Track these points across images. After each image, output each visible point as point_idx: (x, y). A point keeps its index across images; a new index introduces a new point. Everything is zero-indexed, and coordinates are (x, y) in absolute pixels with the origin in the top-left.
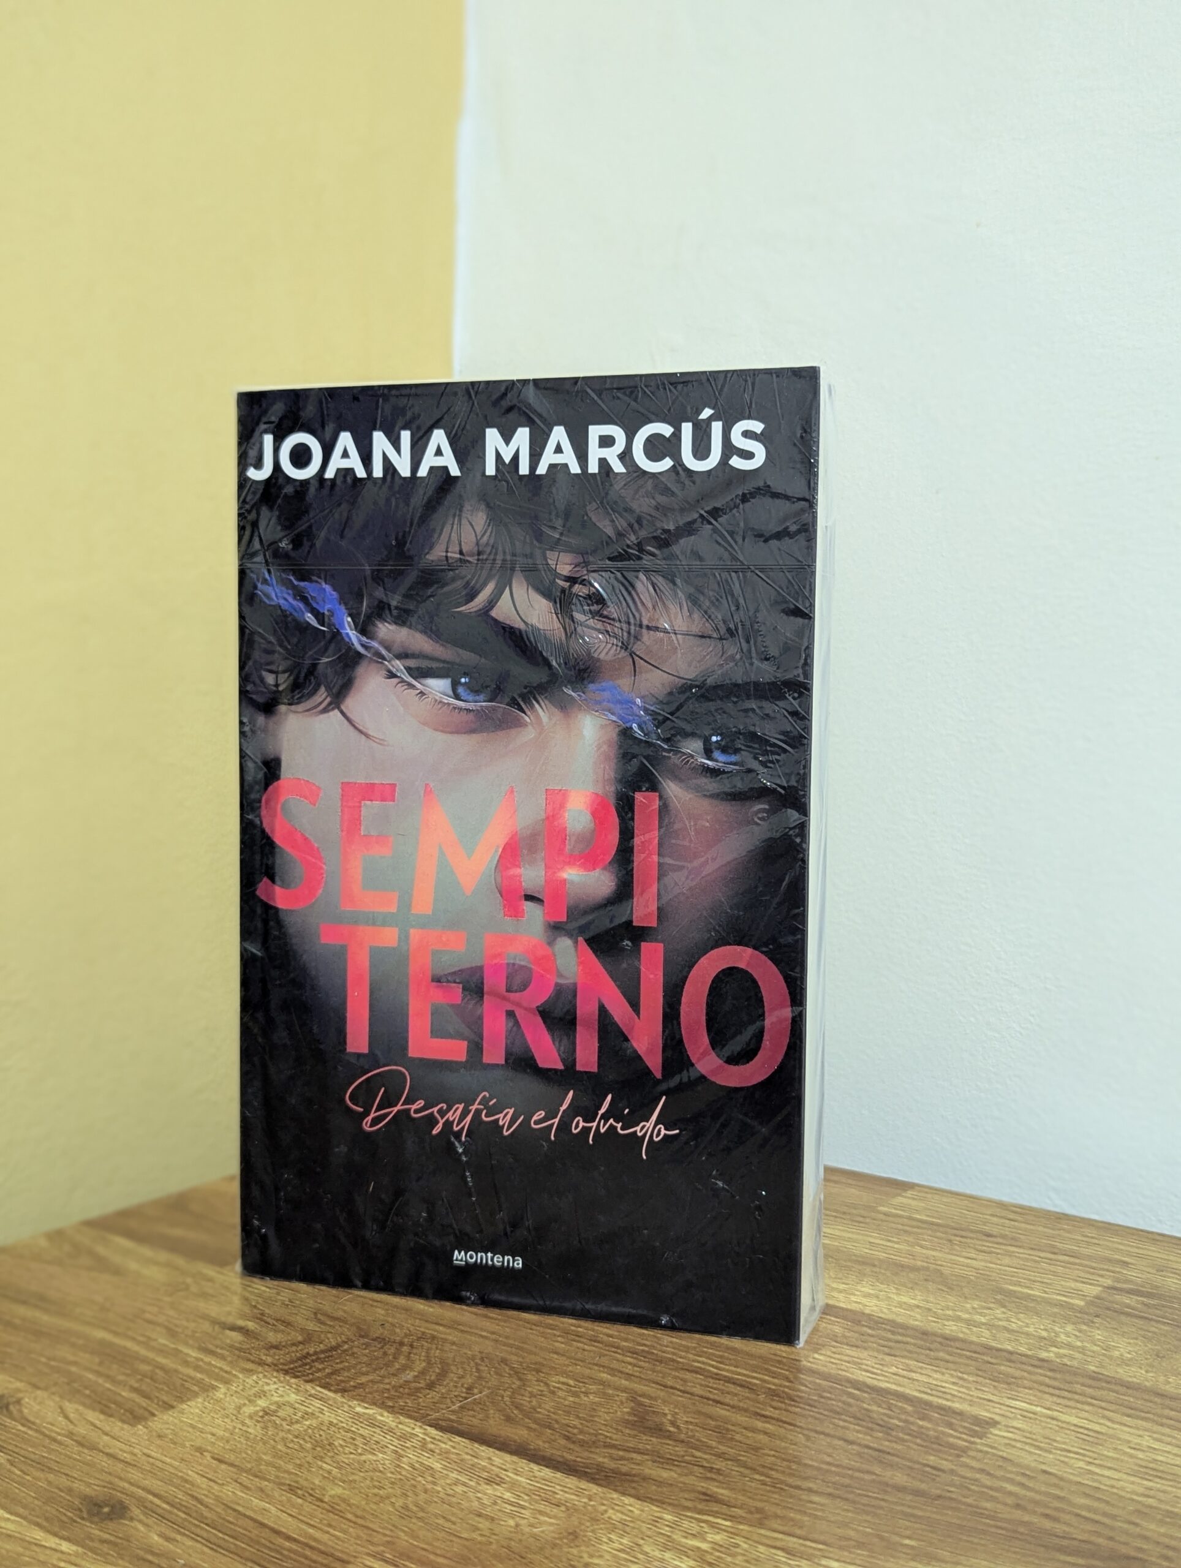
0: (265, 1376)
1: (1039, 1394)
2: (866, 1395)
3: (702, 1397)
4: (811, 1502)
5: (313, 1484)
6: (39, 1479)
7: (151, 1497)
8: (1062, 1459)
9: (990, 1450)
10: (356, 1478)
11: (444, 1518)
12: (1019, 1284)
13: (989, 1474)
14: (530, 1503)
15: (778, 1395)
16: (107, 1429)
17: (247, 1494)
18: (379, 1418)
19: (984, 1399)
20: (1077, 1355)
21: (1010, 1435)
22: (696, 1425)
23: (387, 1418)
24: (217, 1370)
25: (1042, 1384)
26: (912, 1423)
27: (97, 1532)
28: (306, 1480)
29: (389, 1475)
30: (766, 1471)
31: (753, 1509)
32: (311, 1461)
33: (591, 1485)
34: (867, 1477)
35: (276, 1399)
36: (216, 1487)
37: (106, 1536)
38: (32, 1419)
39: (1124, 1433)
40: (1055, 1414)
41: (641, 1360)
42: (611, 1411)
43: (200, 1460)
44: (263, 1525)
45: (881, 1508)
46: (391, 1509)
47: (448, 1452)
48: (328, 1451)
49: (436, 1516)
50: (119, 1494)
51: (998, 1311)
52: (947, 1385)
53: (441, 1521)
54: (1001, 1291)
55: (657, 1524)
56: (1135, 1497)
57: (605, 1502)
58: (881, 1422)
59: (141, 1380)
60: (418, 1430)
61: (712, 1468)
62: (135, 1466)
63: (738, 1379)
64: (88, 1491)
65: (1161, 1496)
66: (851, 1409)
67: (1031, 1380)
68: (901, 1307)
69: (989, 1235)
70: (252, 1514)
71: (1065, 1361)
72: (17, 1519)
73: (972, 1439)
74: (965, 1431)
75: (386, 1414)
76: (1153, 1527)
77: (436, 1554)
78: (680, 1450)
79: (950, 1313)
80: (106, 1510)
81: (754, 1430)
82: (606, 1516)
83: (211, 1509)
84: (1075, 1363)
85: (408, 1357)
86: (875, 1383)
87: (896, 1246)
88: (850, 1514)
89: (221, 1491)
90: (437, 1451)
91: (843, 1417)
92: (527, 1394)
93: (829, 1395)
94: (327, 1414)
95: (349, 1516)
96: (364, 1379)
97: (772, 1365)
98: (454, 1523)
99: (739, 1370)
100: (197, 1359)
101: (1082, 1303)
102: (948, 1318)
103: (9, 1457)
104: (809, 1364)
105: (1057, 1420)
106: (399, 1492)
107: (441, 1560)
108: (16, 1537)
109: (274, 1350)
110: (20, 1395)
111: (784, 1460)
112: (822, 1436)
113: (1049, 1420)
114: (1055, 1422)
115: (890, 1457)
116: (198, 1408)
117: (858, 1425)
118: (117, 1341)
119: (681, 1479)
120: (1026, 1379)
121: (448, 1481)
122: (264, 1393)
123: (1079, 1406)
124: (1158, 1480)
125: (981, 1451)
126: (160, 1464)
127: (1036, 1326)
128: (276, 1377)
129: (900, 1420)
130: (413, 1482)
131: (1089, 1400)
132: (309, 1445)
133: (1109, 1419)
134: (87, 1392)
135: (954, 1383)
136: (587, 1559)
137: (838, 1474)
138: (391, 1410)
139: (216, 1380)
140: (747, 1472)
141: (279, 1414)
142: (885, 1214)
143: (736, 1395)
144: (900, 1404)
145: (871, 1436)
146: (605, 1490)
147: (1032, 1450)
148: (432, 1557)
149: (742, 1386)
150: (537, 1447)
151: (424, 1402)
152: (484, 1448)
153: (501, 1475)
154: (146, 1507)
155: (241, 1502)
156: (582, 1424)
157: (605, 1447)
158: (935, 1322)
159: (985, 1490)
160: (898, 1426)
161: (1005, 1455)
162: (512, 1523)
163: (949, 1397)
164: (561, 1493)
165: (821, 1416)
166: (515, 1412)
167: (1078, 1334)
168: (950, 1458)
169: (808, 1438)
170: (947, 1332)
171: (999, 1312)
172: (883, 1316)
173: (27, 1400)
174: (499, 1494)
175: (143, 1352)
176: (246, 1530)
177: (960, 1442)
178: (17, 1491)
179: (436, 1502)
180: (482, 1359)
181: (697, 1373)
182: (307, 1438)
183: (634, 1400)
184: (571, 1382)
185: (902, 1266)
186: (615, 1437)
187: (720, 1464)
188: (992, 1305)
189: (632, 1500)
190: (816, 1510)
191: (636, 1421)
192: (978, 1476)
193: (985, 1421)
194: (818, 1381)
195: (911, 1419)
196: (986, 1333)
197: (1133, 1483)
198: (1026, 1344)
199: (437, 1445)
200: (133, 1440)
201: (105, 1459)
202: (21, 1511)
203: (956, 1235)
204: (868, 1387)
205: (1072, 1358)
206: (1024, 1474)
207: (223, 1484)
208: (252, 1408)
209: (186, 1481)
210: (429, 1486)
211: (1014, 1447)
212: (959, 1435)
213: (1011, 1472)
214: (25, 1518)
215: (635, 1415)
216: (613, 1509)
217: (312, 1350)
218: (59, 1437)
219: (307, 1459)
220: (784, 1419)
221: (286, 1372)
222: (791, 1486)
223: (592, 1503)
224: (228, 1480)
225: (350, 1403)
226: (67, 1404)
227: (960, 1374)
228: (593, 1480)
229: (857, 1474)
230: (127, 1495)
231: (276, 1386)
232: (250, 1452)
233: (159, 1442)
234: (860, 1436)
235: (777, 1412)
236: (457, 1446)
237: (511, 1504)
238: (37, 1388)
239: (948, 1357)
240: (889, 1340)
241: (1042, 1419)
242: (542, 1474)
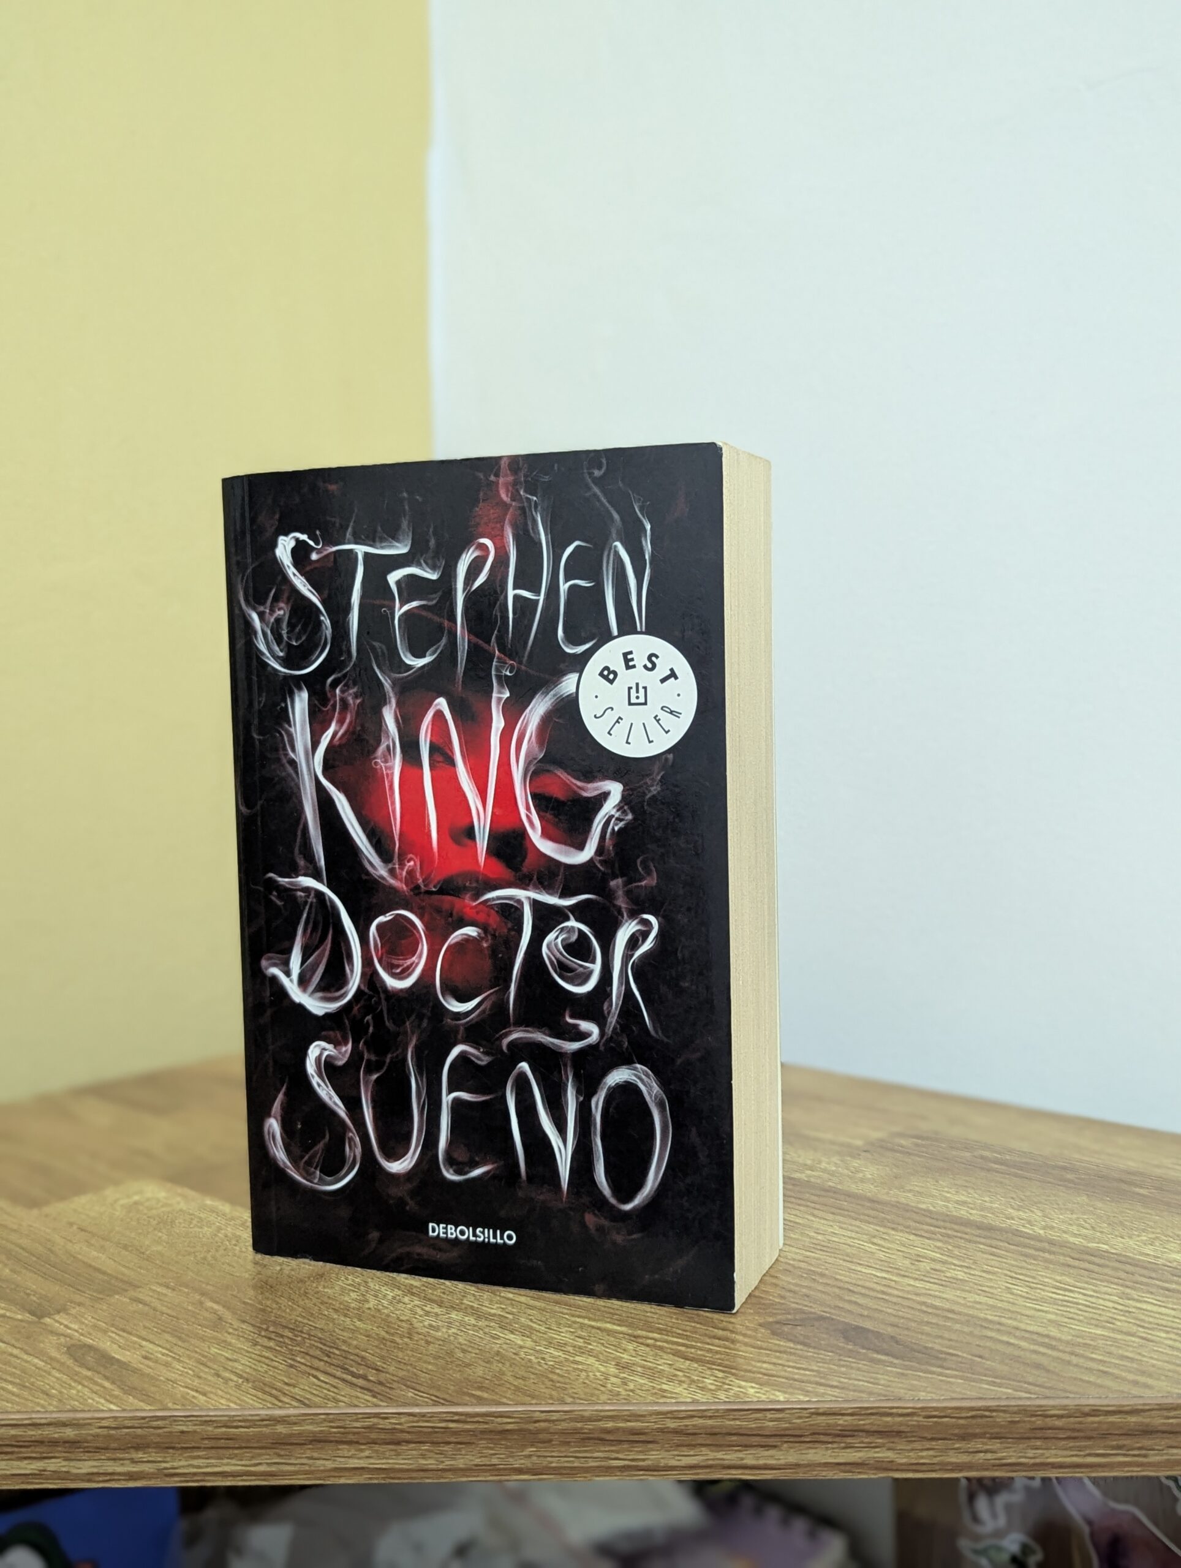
7: (17, 1249)
16: (11, 1211)
18: (220, 1207)
20: (826, 1176)
29: (205, 1240)
36: (70, 1244)
39: (817, 1223)
44: (90, 1266)
49: (223, 1263)
56: (791, 1262)
65: (813, 1262)
70: (86, 1260)
71: (812, 1180)
76: (789, 1279)
77: (208, 1284)
83: (58, 1256)
84: (819, 1181)
89: (72, 1247)
94: (182, 1204)
95: (158, 1262)
101: (859, 1143)
106: (205, 1248)
107: (209, 1287)
116: (86, 1199)
122: (142, 1192)
123: (797, 1207)
124: (821, 1253)
126: (36, 1231)
128: (156, 1182)
130: (219, 1244)
131: (809, 1203)
132: (155, 1222)
133: (814, 1215)
136: (320, 1288)
139: (110, 1184)
141: (145, 1204)
148: (204, 1285)
155: (83, 1253)
162: (278, 1268)
167: (838, 1162)
176: (76, 1269)
182: (157, 1218)
197: (797, 1253)
205: (819, 1177)
209: (49, 1241)
210: (229, 1247)
225: (204, 1198)
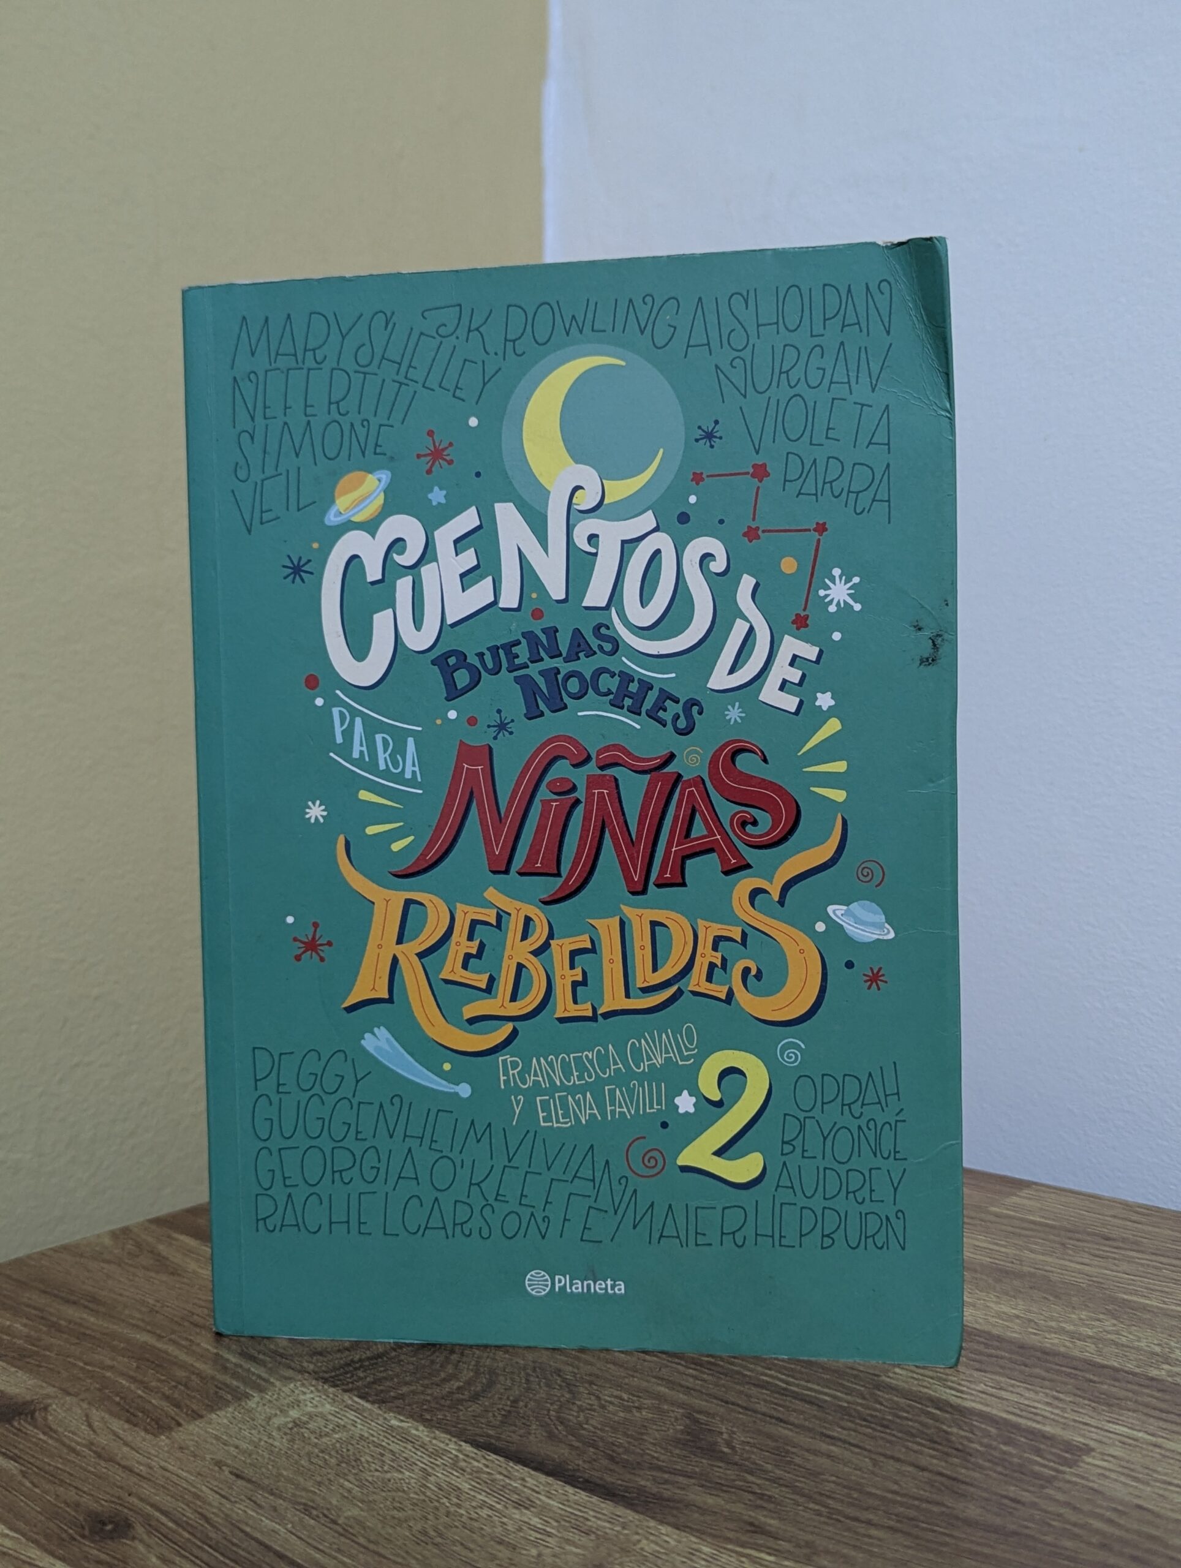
0: (303, 1385)
1: (1144, 1418)
2: (947, 1416)
3: (764, 1414)
4: (870, 1537)
5: (330, 1503)
6: (46, 1492)
7: (157, 1514)
8: (1161, 1492)
9: (1078, 1480)
10: (375, 1497)
11: (462, 1544)
12: (1135, 1293)
13: (1075, 1508)
14: (559, 1531)
15: (850, 1415)
16: (129, 1439)
17: (258, 1513)
18: (414, 1432)
19: (1080, 1422)
21: (1105, 1464)
22: (754, 1446)
23: (421, 1432)
24: (254, 1378)
25: (1147, 1405)
26: (995, 1449)
27: (95, 1552)
28: (324, 1499)
29: (412, 1495)
30: (824, 1499)
31: (803, 1543)
32: (332, 1478)
33: (628, 1511)
34: (935, 1509)
35: (309, 1409)
36: (228, 1505)
37: (103, 1557)
38: (54, 1427)
40: (1160, 1441)
41: (704, 1373)
42: (663, 1428)
43: (217, 1475)
45: (946, 1544)
46: (407, 1534)
47: (479, 1471)
48: (353, 1467)
49: (454, 1542)
50: (126, 1511)
51: (1107, 1323)
52: (1039, 1406)
53: (458, 1548)
54: (1114, 1300)
55: (694, 1558)
57: (640, 1531)
58: (960, 1447)
59: (176, 1387)
60: (452, 1446)
61: (763, 1495)
62: (149, 1480)
63: (808, 1395)
64: (94, 1506)
66: (929, 1432)
67: (1136, 1402)
68: (999, 1317)
69: (1108, 1239)
70: (258, 1535)
72: (16, 1535)
73: (1061, 1468)
74: (1053, 1458)
75: (421, 1428)
78: (731, 1473)
79: (1053, 1324)
80: (109, 1527)
81: (816, 1453)
82: (639, 1546)
83: (218, 1529)
85: (456, 1366)
86: (959, 1401)
87: (1003, 1250)
88: (910, 1552)
89: (232, 1510)
90: (468, 1470)
91: (918, 1440)
92: (575, 1408)
93: (905, 1415)
94: (359, 1426)
95: (362, 1540)
96: (405, 1389)
97: (848, 1381)
98: (471, 1551)
99: (809, 1385)
100: (236, 1365)
102: (1051, 1330)
103: (24, 1469)
104: (888, 1380)
105: (1160, 1447)
106: (419, 1514)
108: (10, 1555)
109: (319, 1357)
110: (49, 1401)
111: (845, 1487)
112: (891, 1462)
113: (1151, 1448)
114: (1158, 1450)
115: (963, 1487)
116: (226, 1417)
117: (934, 1449)
118: (159, 1345)
119: (728, 1507)
120: (1131, 1401)
121: (474, 1504)
122: (298, 1403)
125: (1069, 1482)
126: (175, 1479)
127: (1147, 1340)
128: (313, 1386)
129: (981, 1444)
130: (437, 1504)
132: (333, 1461)
134: (117, 1399)
135: (1048, 1404)
137: (902, 1504)
138: (428, 1424)
139: (252, 1388)
140: (801, 1500)
141: (310, 1426)
142: (997, 1215)
143: (802, 1413)
144: (983, 1426)
145: (946, 1462)
146: (642, 1516)
147: (1129, 1481)
149: (811, 1403)
150: (576, 1467)
151: (463, 1415)
152: (518, 1467)
153: (532, 1498)
154: (150, 1525)
155: (251, 1522)
156: (629, 1443)
157: (650, 1469)
158: (1035, 1334)
159: (1068, 1527)
160: (977, 1450)
161: (1096, 1486)
162: (534, 1552)
163: (1039, 1418)
164: (593, 1519)
165: (894, 1439)
166: (560, 1428)
168: (1031, 1488)
169: (875, 1463)
170: (1048, 1345)
171: (1109, 1323)
172: (978, 1326)
173: (54, 1406)
174: (526, 1520)
175: (183, 1357)
176: (249, 1553)
177: (1046, 1471)
178: (22, 1504)
179: (456, 1527)
180: (534, 1370)
181: (762, 1387)
182: (333, 1453)
183: (689, 1416)
184: (625, 1396)
185: (1007, 1272)
186: (662, 1457)
187: (774, 1491)
188: (1101, 1316)
189: (670, 1529)
190: (872, 1545)
191: (689, 1441)
192: (1062, 1510)
193: (1077, 1446)
194: (895, 1398)
195: (994, 1443)
196: (1092, 1348)
198: (1136, 1360)
199: (470, 1463)
200: (153, 1452)
201: (120, 1472)
202: (21, 1525)
203: (1070, 1238)
204: (951, 1406)
206: (1115, 1510)
207: (236, 1502)
208: (283, 1419)
209: (198, 1497)
210: (452, 1509)
211: (1107, 1477)
212: (1046, 1463)
213: (1102, 1507)
214: (24, 1535)
215: (689, 1434)
216: (647, 1539)
217: (357, 1357)
218: (78, 1447)
219: (329, 1476)
220: (852, 1441)
221: (326, 1381)
222: (848, 1517)
223: (626, 1532)
224: (243, 1497)
225: (386, 1415)
226: (94, 1411)
227: (1055, 1393)
228: (630, 1504)
229: (924, 1505)
230: (135, 1511)
231: (312, 1396)
232: (270, 1467)
233: (179, 1454)
234: (935, 1461)
235: (845, 1432)
236: (490, 1465)
237: (536, 1530)
238: (69, 1394)
239: (1044, 1374)
240: (981, 1353)
241: (1144, 1446)
242: (576, 1498)
